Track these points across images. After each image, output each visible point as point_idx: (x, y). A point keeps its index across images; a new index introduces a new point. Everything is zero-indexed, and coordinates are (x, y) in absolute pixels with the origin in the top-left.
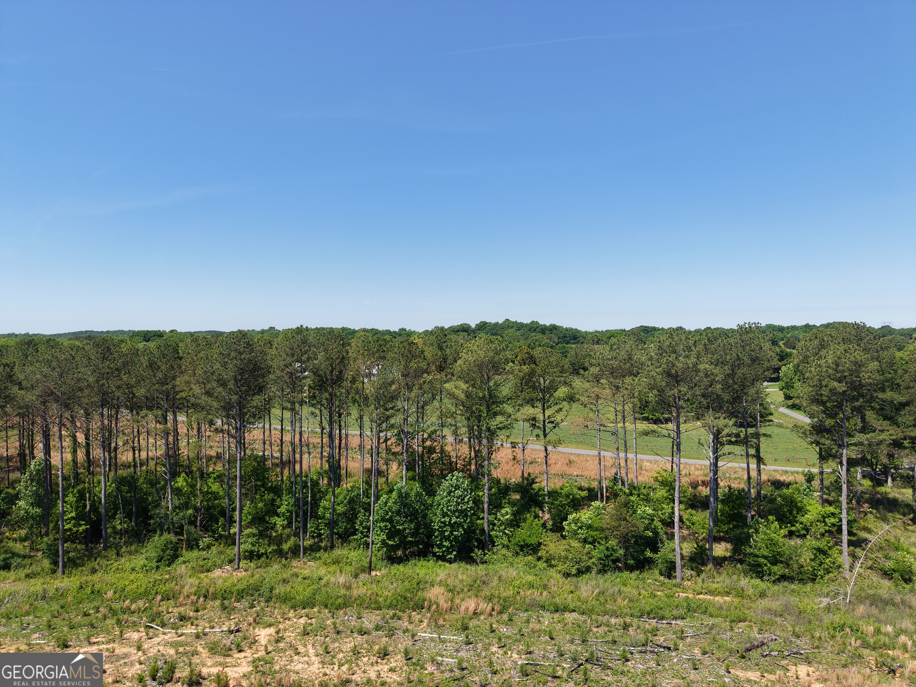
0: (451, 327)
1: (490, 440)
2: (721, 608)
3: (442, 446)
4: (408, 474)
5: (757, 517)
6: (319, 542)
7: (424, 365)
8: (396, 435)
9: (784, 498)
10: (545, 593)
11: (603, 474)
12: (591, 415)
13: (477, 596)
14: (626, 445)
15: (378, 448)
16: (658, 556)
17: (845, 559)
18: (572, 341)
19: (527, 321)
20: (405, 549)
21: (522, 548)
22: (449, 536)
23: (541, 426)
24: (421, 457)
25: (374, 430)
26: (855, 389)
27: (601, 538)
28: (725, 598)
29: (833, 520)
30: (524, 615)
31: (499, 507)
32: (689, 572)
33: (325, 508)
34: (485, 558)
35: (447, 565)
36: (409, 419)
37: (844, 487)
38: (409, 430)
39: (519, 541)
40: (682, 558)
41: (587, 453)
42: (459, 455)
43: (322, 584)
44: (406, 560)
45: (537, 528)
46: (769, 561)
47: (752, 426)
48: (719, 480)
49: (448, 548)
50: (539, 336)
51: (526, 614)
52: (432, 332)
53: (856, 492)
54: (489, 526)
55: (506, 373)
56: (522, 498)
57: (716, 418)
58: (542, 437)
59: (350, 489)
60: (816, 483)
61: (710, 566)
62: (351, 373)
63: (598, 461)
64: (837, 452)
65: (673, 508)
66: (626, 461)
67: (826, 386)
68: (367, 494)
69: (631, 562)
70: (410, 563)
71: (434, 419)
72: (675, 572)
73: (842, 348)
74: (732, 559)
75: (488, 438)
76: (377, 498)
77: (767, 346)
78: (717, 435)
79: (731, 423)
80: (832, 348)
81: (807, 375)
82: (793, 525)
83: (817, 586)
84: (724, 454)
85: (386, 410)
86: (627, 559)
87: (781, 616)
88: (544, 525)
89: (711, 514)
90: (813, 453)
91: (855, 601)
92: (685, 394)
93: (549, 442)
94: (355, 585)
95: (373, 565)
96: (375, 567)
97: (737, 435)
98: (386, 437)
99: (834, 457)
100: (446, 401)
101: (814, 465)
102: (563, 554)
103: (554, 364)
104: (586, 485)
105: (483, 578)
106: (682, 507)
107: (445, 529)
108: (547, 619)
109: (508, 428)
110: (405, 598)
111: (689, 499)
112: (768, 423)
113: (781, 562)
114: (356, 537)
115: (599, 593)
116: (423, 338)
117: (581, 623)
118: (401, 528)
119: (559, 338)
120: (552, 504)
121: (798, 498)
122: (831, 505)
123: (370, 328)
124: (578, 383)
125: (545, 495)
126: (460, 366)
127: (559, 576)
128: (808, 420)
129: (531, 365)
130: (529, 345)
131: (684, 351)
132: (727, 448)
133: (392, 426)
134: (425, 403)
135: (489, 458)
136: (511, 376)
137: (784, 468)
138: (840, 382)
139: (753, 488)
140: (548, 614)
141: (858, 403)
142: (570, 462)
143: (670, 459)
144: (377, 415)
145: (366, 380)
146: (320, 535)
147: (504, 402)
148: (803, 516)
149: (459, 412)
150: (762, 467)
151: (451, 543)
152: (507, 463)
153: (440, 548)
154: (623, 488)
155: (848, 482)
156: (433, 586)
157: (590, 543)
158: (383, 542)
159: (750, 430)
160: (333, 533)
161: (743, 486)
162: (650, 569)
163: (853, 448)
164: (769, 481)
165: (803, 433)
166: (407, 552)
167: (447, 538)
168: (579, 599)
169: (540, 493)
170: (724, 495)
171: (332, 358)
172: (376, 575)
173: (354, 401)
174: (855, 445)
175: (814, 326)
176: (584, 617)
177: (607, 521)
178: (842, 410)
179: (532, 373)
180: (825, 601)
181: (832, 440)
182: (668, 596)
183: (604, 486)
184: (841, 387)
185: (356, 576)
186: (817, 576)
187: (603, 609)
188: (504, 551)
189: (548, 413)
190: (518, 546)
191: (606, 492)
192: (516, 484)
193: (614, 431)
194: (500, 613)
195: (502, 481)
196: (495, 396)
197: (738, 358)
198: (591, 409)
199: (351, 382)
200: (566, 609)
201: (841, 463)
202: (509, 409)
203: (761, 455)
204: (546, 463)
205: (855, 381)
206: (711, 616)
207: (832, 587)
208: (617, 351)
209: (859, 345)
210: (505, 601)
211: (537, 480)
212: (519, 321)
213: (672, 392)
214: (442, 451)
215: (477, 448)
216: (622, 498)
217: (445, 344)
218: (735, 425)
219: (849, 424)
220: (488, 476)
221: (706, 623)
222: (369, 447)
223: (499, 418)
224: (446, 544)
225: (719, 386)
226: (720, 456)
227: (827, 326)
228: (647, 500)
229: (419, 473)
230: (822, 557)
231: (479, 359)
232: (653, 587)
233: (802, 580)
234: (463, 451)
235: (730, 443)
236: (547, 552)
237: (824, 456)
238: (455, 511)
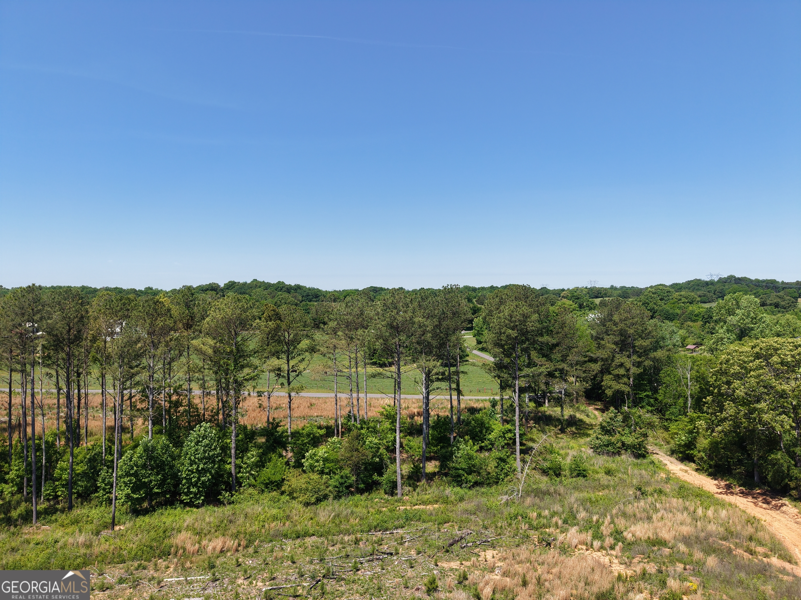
0: (200, 286)
1: (237, 392)
2: (431, 514)
3: (189, 399)
4: (154, 429)
5: (458, 437)
6: (55, 504)
7: (170, 322)
8: (140, 392)
9: (476, 420)
10: (287, 523)
11: (338, 413)
12: (330, 363)
13: (224, 535)
14: (358, 386)
15: (121, 405)
16: (383, 478)
17: (518, 464)
18: (314, 299)
19: (273, 281)
20: (151, 500)
21: (266, 485)
22: (197, 482)
23: (286, 375)
24: (168, 411)
25: (118, 388)
26: (523, 334)
27: (336, 469)
28: (435, 506)
29: (510, 435)
30: (268, 546)
31: (246, 450)
32: (407, 489)
33: (62, 469)
34: (232, 498)
35: (195, 510)
36: (155, 375)
37: (517, 409)
38: (155, 386)
39: (265, 480)
40: (402, 477)
41: (326, 396)
42: (206, 407)
43: (59, 547)
44: (152, 512)
45: (281, 466)
46: (466, 472)
47: (454, 366)
48: (430, 410)
49: (196, 494)
50: (286, 295)
51: (270, 545)
52: (179, 290)
53: (525, 412)
54: (235, 469)
55: (253, 329)
56: (267, 441)
57: (427, 361)
58: (286, 384)
59: (91, 447)
60: (498, 408)
61: (424, 481)
62: (91, 332)
63: (335, 402)
64: (512, 383)
65: (395, 437)
66: (358, 400)
67: (504, 333)
68: (109, 451)
69: (362, 486)
70: (156, 513)
71: (181, 374)
72: (397, 489)
73: (515, 303)
74: (440, 473)
75: (235, 389)
76: (121, 454)
77: (464, 302)
78: (428, 374)
79: (439, 364)
80: (508, 304)
81: (491, 325)
82: (483, 442)
83: (499, 487)
84: (434, 389)
85: (132, 368)
86: (358, 484)
87: (475, 514)
88: (287, 463)
89: (424, 438)
90: (496, 385)
91: (525, 495)
92: (404, 342)
93: (293, 389)
94: (97, 543)
95: (116, 520)
96: (119, 522)
97: (443, 374)
98: (131, 394)
99: (510, 386)
100: (193, 356)
101: (496, 394)
102: (304, 486)
103: (298, 319)
104: (325, 424)
105: (229, 518)
106: (402, 435)
107: (192, 476)
108: (289, 546)
109: (255, 380)
110: (151, 548)
111: (409, 429)
112: (465, 363)
113: (475, 472)
114: (96, 495)
115: (335, 516)
116: (170, 297)
117: (319, 545)
118: (146, 480)
119: (302, 297)
120: (295, 443)
121: (486, 419)
122: (508, 424)
123: (113, 286)
124: (318, 336)
125: (288, 436)
126: (208, 324)
127: (300, 506)
128: (492, 359)
129: (277, 322)
130: (276, 303)
131: (403, 307)
132: (436, 384)
133: (138, 383)
134: (173, 360)
135: (236, 408)
136: (257, 332)
137: (477, 398)
138: (513, 330)
139: (455, 414)
140: (291, 541)
141: (525, 345)
142: (311, 405)
143: (393, 396)
144: (121, 374)
145: (108, 339)
146: (58, 496)
147: (250, 355)
148: (490, 434)
149: (206, 367)
150: (461, 397)
151: (198, 489)
152: (254, 411)
153: (187, 496)
154: (355, 423)
155: (520, 405)
156: (180, 532)
157: (327, 474)
158: (128, 496)
159: (453, 369)
160: (71, 494)
161: (448, 413)
162: (377, 489)
163: (522, 379)
164: (466, 408)
165: (489, 369)
166: (153, 503)
167: (195, 485)
168: (318, 524)
169: (284, 435)
170: (434, 423)
171: (70, 318)
172: (120, 529)
173: (95, 360)
174: (524, 376)
175: (497, 287)
176: (323, 539)
177: (342, 453)
178: (515, 350)
179: (278, 328)
180: (505, 498)
181: (509, 374)
182: (391, 511)
183: (340, 423)
184: (514, 334)
185: (98, 533)
186: (499, 479)
187: (338, 530)
188: (251, 490)
189: (292, 363)
190: (264, 484)
191: (342, 428)
192: (262, 429)
193: (348, 375)
194: (247, 547)
195: (249, 427)
196: (242, 351)
197: (444, 313)
198: (330, 358)
199: (91, 341)
200: (307, 534)
201: (515, 391)
202: (255, 361)
203: (461, 388)
204: (290, 407)
205: (523, 329)
206: (424, 522)
207: (509, 487)
208: (352, 308)
209: (526, 302)
210: (251, 535)
211: (281, 424)
212: (266, 281)
213: (393, 341)
214: (190, 404)
215: (225, 399)
216: (355, 432)
217: (192, 303)
218: (442, 365)
219: (520, 361)
220: (235, 423)
221: (419, 528)
222: (113, 405)
223: (246, 370)
224: (193, 490)
225: (429, 335)
226: (431, 391)
227: (505, 287)
228: (375, 431)
229: (166, 426)
230: (502, 464)
231: (227, 316)
232: (379, 505)
233: (489, 484)
234: (211, 403)
235: (438, 380)
236: (290, 486)
237: (503, 387)
238: (202, 459)
